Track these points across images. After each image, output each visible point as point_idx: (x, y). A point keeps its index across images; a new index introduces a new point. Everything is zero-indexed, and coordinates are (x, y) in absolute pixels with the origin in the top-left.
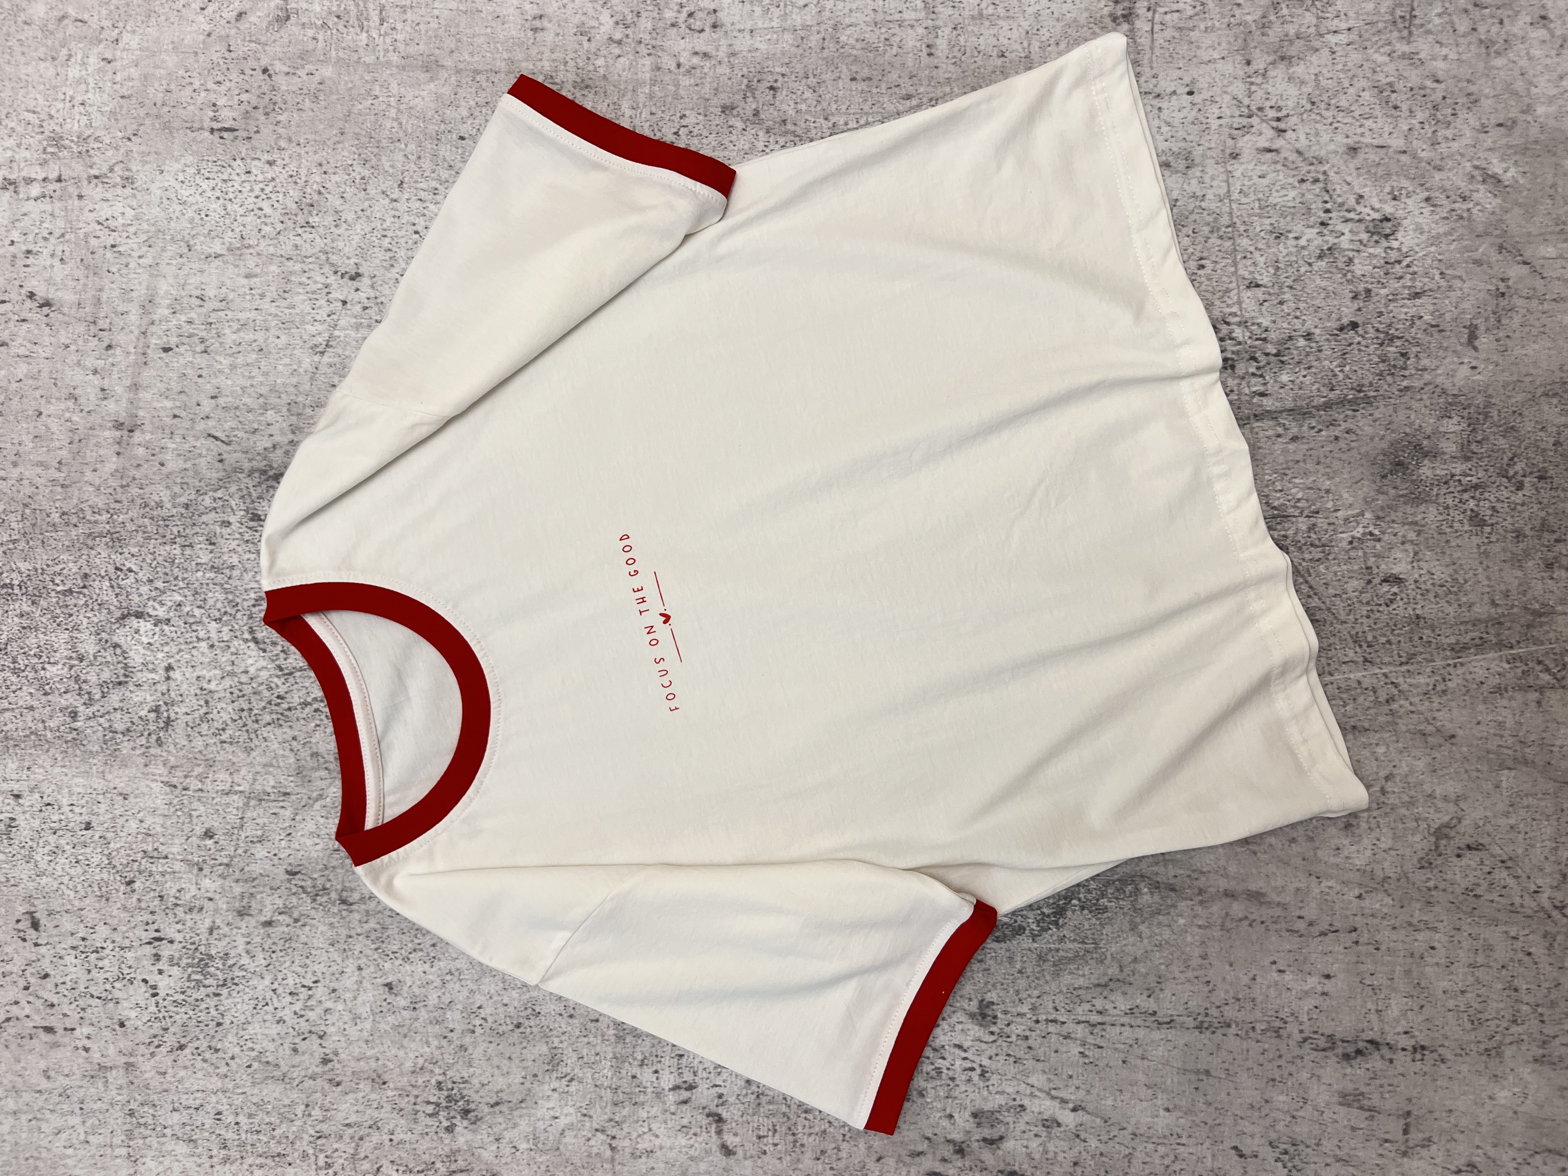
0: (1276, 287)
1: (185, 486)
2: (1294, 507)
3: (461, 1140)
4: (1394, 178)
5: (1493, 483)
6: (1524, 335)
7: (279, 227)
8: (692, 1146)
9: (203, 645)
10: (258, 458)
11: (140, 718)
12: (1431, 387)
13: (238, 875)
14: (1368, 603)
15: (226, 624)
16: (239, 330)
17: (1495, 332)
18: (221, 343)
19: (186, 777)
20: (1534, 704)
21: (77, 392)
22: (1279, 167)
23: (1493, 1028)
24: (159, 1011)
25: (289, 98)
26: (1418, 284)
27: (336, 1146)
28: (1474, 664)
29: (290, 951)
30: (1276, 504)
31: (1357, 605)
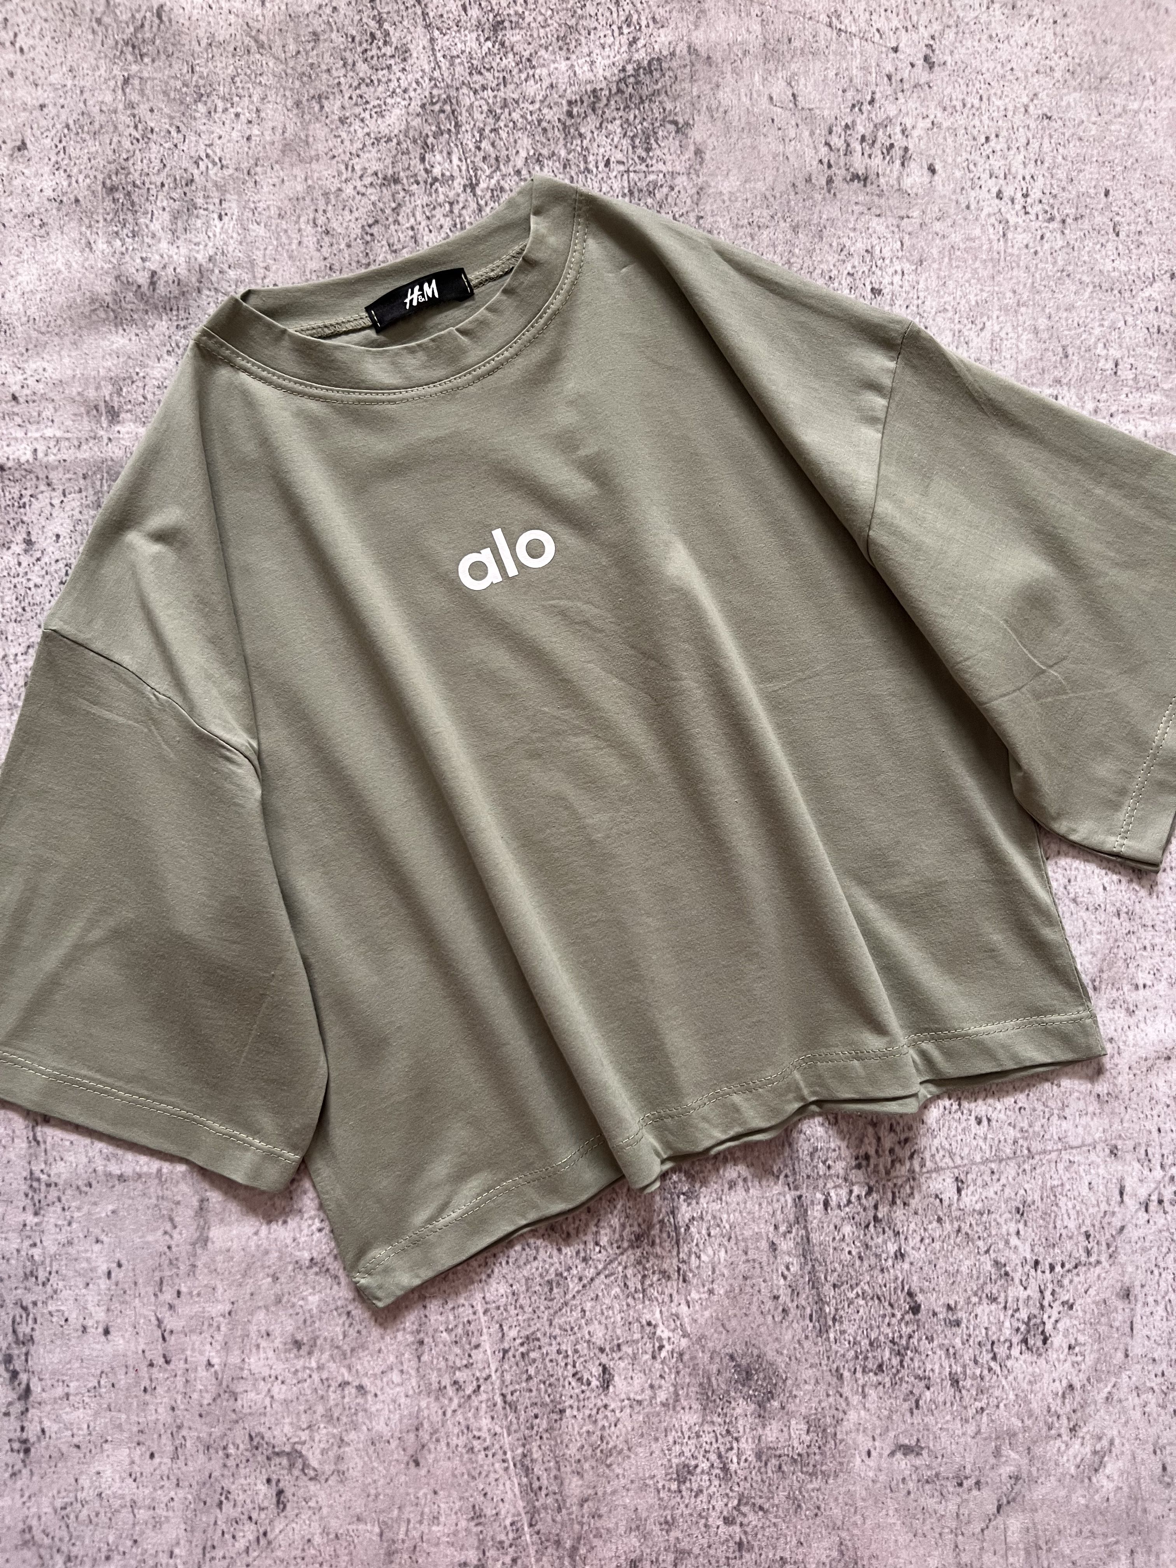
0: (958, 1213)
2: (690, 1252)
4: (1095, 1347)
5: (731, 1490)
14: (576, 1351)
26: (968, 1383)
28: (508, 1483)
30: (693, 1229)
31: (572, 1338)
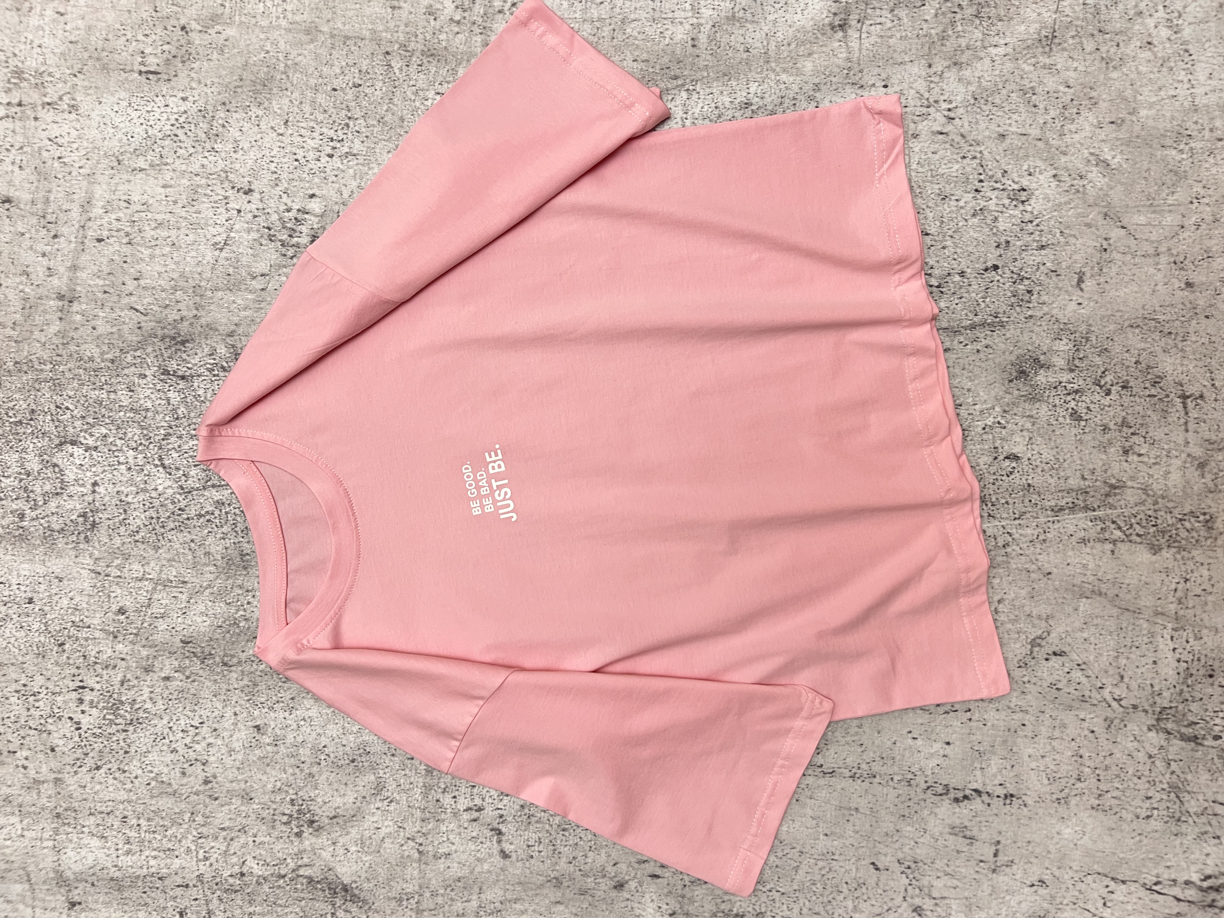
1: (111, 346)
3: (307, 843)
6: (1118, 281)
7: (192, 150)
8: (479, 850)
9: (123, 467)
10: (169, 327)
11: (71, 521)
12: (1048, 316)
13: (144, 642)
15: (141, 452)
16: (156, 228)
17: (1097, 278)
18: (142, 237)
19: (108, 566)
20: (1109, 552)
21: (28, 269)
22: (948, 146)
23: (1064, 784)
24: (82, 741)
25: (200, 50)
27: (212, 844)
29: (182, 700)
